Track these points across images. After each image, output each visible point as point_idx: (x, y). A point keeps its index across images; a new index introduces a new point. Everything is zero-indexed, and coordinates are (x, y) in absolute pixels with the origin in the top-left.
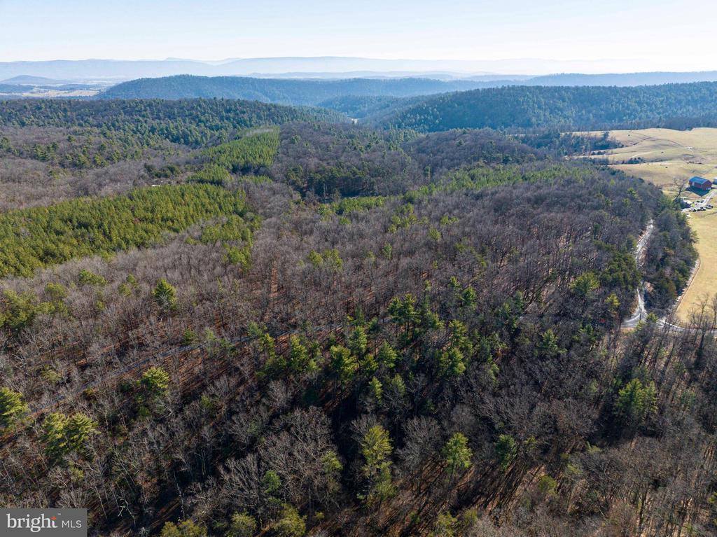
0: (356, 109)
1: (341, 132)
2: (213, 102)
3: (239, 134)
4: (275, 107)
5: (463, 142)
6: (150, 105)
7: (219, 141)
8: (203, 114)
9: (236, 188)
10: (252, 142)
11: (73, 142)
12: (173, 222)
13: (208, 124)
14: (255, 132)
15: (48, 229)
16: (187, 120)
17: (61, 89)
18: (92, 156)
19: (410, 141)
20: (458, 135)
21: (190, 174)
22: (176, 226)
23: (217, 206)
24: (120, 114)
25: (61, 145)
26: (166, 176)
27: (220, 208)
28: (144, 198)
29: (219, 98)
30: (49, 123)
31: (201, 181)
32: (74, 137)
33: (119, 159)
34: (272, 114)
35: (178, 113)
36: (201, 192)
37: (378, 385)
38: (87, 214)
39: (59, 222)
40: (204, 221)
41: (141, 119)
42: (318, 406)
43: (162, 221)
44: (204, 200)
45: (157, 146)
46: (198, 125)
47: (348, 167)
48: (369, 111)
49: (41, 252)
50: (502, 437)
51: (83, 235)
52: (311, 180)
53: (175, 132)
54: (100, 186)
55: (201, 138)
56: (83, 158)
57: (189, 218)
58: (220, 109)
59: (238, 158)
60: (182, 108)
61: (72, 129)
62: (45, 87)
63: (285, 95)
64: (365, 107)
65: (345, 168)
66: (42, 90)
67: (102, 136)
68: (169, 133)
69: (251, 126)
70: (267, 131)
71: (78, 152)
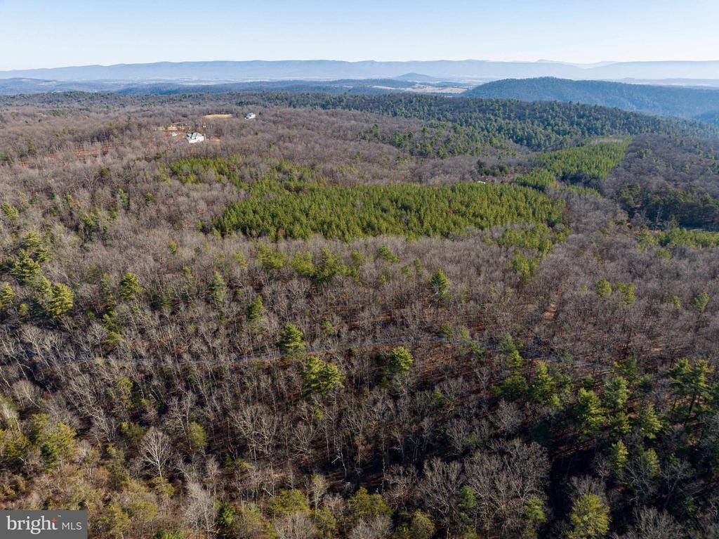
1: (710, 151)
2: (567, 107)
3: (583, 141)
6: (504, 105)
7: (559, 147)
8: (553, 118)
9: (557, 196)
10: (593, 150)
11: (426, 133)
12: (482, 219)
13: (556, 128)
14: (601, 140)
15: (377, 205)
16: (536, 122)
17: (438, 86)
18: (437, 148)
21: (517, 175)
22: (484, 224)
23: (531, 211)
24: (475, 111)
25: (416, 136)
26: (494, 175)
27: (534, 213)
28: (465, 192)
29: (575, 102)
30: (414, 115)
31: (525, 184)
32: (429, 129)
33: (460, 153)
34: (629, 123)
35: (529, 114)
36: (520, 195)
37: (622, 451)
38: (411, 199)
39: (389, 201)
40: (512, 223)
41: (492, 117)
42: (543, 445)
43: (473, 216)
44: (519, 203)
45: (499, 144)
46: (545, 128)
47: (700, 193)
49: (365, 224)
51: (401, 217)
52: (646, 202)
53: (520, 133)
54: (433, 175)
55: (545, 141)
56: (430, 148)
57: (499, 219)
58: (572, 114)
59: (572, 165)
60: (534, 110)
61: (429, 122)
62: (425, 84)
63: (656, 103)
65: (696, 193)
66: (422, 86)
67: (452, 131)
68: (515, 133)
69: (602, 134)
70: (615, 141)
71: (427, 142)
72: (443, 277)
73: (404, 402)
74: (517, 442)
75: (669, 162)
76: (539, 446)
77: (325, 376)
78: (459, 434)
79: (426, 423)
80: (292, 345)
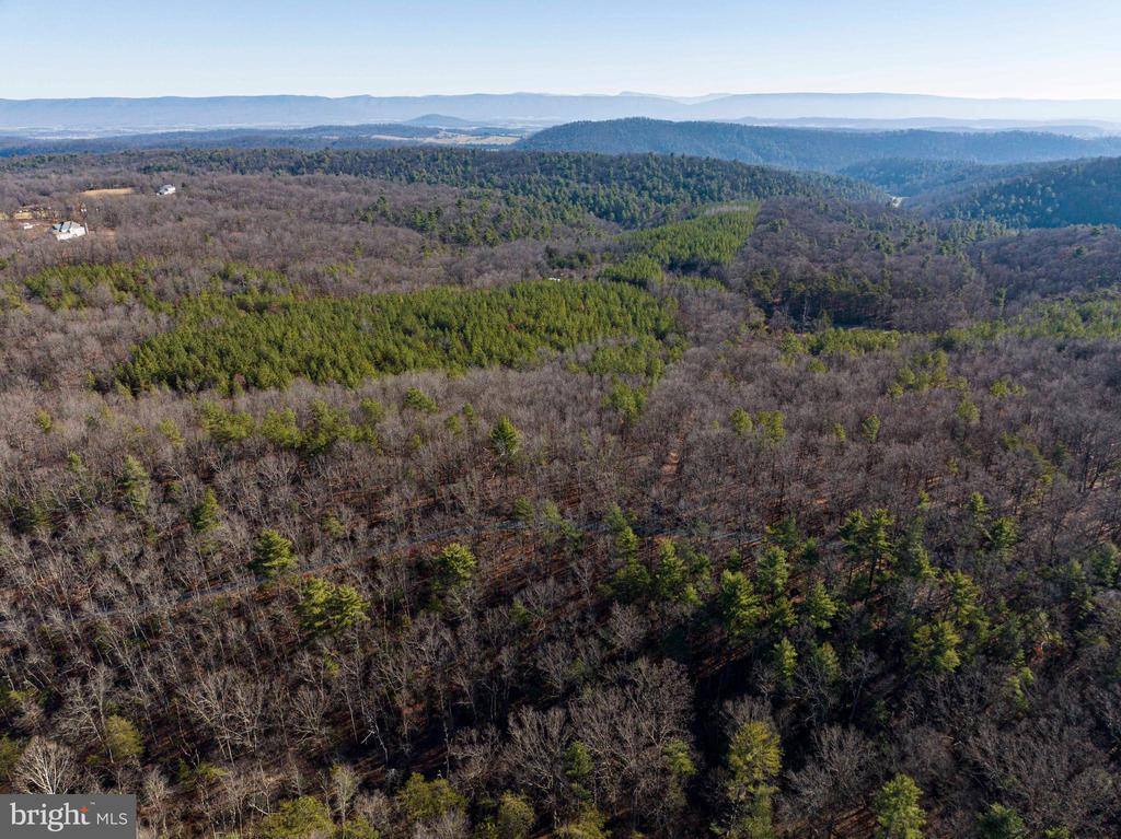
0: (903, 181)
1: (863, 218)
2: (668, 161)
3: (695, 211)
4: (763, 171)
5: (1085, 250)
6: (578, 161)
7: (661, 220)
8: (650, 177)
9: (665, 293)
10: (710, 224)
11: (463, 208)
12: (560, 334)
13: (655, 193)
14: (719, 209)
15: (395, 325)
16: (626, 187)
17: (474, 134)
18: (482, 230)
19: (986, 242)
20: (1079, 237)
21: (606, 266)
22: (563, 341)
23: (630, 317)
24: (535, 172)
25: (447, 212)
26: (572, 267)
27: (634, 321)
28: (531, 296)
29: (678, 154)
30: (443, 180)
31: (617, 279)
32: (466, 201)
33: (517, 237)
34: (756, 182)
35: (615, 174)
36: (613, 296)
37: (789, 653)
38: (449, 311)
39: (414, 317)
40: (604, 338)
41: (562, 180)
42: (680, 662)
43: (546, 331)
44: (613, 308)
45: (575, 221)
46: (639, 194)
47: (856, 277)
48: (925, 186)
49: (379, 355)
50: (997, 808)
51: (435, 340)
52: (787, 293)
53: (604, 203)
54: (480, 272)
55: (641, 213)
56: (470, 230)
57: (585, 333)
58: (676, 171)
59: (682, 247)
60: (622, 168)
61: (467, 190)
62: (455, 131)
63: (788, 153)
64: (920, 178)
65: (850, 278)
66: (450, 134)
67: (503, 202)
68: (596, 203)
69: (720, 199)
70: (739, 209)
71: (467, 222)
72: (509, 428)
73: (468, 629)
74: (642, 664)
75: (813, 235)
76: (674, 664)
77: (336, 605)
78: (556, 665)
79: (505, 656)
80: (275, 563)
